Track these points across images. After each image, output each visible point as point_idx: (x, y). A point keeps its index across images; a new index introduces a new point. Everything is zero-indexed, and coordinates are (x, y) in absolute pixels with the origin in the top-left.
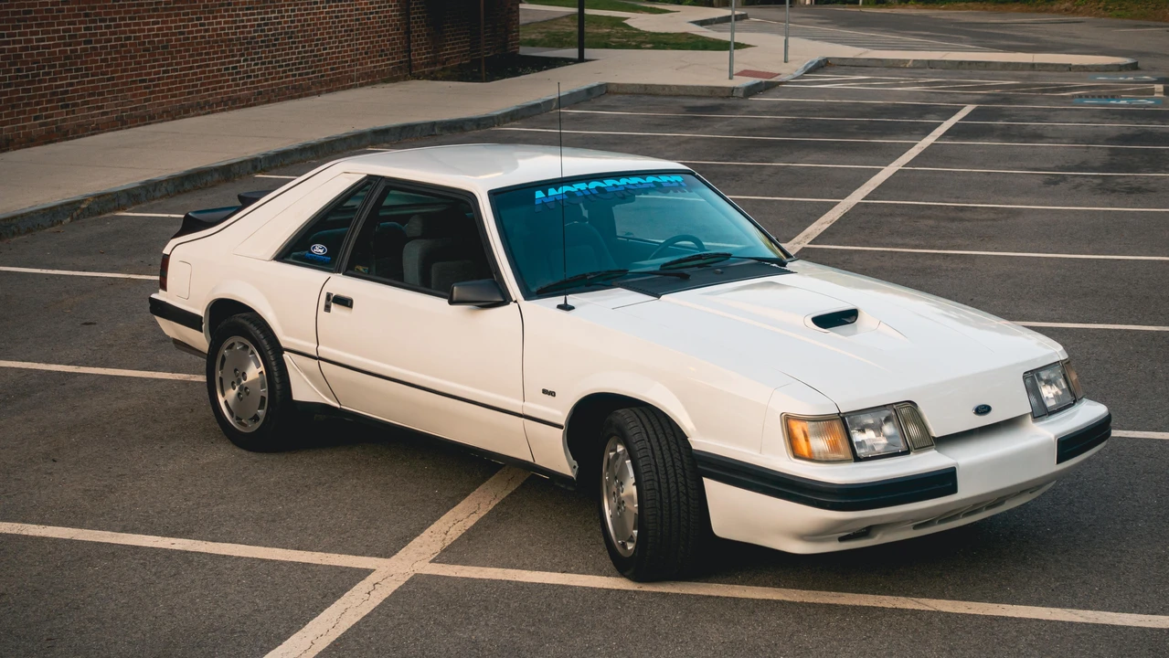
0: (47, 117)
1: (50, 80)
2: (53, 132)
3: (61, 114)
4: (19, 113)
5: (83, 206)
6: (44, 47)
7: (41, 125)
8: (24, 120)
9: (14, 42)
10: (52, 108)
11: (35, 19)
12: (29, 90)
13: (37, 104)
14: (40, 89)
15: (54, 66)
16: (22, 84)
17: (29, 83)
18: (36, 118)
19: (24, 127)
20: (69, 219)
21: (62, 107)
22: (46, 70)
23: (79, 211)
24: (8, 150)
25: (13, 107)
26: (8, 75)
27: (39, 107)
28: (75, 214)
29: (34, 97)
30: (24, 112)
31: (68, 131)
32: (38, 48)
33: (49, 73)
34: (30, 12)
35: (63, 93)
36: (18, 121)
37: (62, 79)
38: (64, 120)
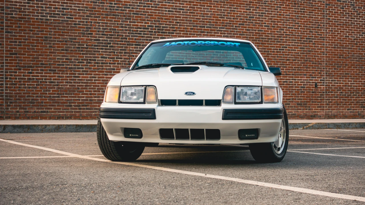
0: (353, 110)
1: (356, 97)
2: (357, 115)
3: (361, 109)
4: (340, 107)
5: (309, 125)
6: (354, 86)
7: (351, 112)
8: (342, 109)
9: (340, 83)
10: (356, 107)
11: (351, 76)
12: (346, 100)
13: (350, 105)
14: (351, 100)
15: (359, 93)
16: (343, 97)
17: (345, 97)
18: (348, 110)
19: (343, 112)
20: (302, 128)
21: (361, 107)
22: (355, 94)
23: (307, 126)
24: (335, 119)
25: (338, 104)
26: (336, 94)
27: (350, 106)
28: (305, 127)
29: (348, 102)
30: (343, 107)
31: (364, 116)
32: (351, 86)
33: (356, 95)
34: (348, 74)
35: (361, 102)
36: (340, 109)
37: (362, 98)
38: (362, 112)
